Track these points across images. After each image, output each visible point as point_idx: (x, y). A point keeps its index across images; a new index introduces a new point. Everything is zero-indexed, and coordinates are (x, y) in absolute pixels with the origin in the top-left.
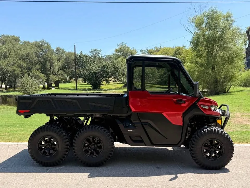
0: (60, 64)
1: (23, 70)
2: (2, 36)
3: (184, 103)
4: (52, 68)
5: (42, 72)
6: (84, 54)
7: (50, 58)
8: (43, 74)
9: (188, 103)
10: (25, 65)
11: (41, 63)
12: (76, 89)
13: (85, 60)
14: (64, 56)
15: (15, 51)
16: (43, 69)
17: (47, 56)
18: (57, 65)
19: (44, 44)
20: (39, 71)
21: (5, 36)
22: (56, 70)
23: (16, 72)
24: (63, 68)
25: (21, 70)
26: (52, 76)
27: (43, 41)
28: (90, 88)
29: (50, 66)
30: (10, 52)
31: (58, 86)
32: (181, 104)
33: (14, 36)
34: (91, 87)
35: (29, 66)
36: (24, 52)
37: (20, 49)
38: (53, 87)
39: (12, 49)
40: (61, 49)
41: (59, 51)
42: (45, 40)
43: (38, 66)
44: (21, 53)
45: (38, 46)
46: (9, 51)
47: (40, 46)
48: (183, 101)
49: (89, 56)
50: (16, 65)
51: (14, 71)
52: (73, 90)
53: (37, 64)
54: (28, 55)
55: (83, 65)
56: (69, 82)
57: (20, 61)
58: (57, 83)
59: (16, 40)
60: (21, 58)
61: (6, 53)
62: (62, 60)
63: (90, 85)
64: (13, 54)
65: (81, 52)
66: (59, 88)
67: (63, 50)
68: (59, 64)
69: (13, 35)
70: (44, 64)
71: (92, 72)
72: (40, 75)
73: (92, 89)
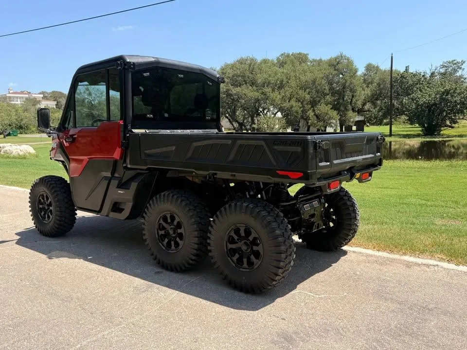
0: (368, 92)
1: (305, 106)
2: (282, 54)
4: (354, 100)
5: (335, 107)
6: (411, 70)
7: (351, 83)
8: (334, 110)
10: (308, 97)
11: (333, 92)
12: (391, 135)
13: (411, 82)
14: (377, 80)
15: (295, 77)
16: (336, 103)
17: (344, 79)
18: (363, 94)
19: (342, 61)
20: (329, 105)
21: (286, 54)
22: (359, 104)
23: (293, 109)
24: (373, 99)
25: (301, 106)
26: (350, 113)
27: (341, 56)
28: (421, 133)
29: (351, 97)
30: (289, 79)
31: (363, 130)
33: (300, 54)
34: (421, 131)
35: (315, 98)
36: (309, 77)
37: (305, 72)
39: (292, 74)
40: (374, 67)
41: (371, 70)
42: (344, 54)
43: (329, 98)
44: (303, 78)
45: (333, 65)
46: (287, 78)
47: (338, 65)
49: (420, 75)
50: (294, 99)
51: (292, 107)
53: (328, 94)
54: (314, 82)
55: (407, 92)
56: (379, 123)
57: (300, 92)
58: (360, 125)
59: (301, 58)
60: (304, 87)
61: (282, 81)
62: (373, 87)
63: (420, 129)
64: (293, 83)
65: (406, 67)
67: (378, 67)
68: (366, 93)
69: (298, 53)
70: (341, 94)
71: (421, 102)
72: (330, 112)
73: (423, 135)
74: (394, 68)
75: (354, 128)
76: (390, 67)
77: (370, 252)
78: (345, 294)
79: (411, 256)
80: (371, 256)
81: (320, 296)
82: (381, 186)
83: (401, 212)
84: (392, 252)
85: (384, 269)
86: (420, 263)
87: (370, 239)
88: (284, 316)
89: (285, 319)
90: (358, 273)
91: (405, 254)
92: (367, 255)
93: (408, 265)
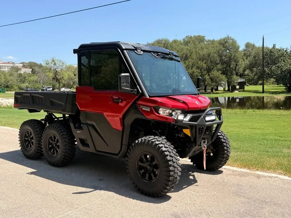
0: (247, 62)
1: (203, 72)
2: (187, 37)
3: (122, 102)
4: (237, 68)
5: (223, 73)
6: (277, 47)
7: (235, 56)
9: (126, 102)
10: (205, 66)
11: (223, 62)
12: (263, 92)
13: (277, 55)
14: (253, 54)
15: (196, 51)
16: (224, 70)
17: (230, 53)
18: (243, 63)
19: (228, 41)
20: (219, 71)
21: (189, 36)
22: (241, 70)
24: (251, 67)
25: (200, 72)
26: (235, 77)
27: (228, 38)
28: (285, 90)
29: (235, 66)
30: (192, 54)
31: (244, 88)
32: (118, 103)
33: (199, 36)
34: (285, 89)
35: (210, 66)
36: (205, 52)
37: (202, 48)
38: (237, 90)
39: (194, 50)
40: (251, 45)
41: (249, 47)
42: (230, 36)
43: (219, 66)
44: (201, 53)
45: (222, 44)
46: (190, 52)
47: (225, 44)
48: (120, 99)
49: (284, 50)
50: (195, 67)
51: (193, 72)
52: (260, 93)
53: (219, 64)
54: (209, 55)
55: (274, 62)
56: (256, 84)
57: (199, 62)
58: (242, 85)
59: (201, 39)
60: (202, 59)
61: (186, 55)
62: (250, 58)
64: (194, 56)
65: (274, 45)
66: (244, 91)
67: (254, 45)
68: (246, 63)
69: (198, 35)
70: (228, 64)
71: (284, 69)
72: (220, 76)
73: (286, 92)
74: (265, 46)
75: (238, 87)
76: (262, 44)
77: (235, 169)
78: (216, 193)
79: (261, 171)
80: (236, 171)
81: (200, 194)
82: (251, 127)
83: (262, 145)
84: (249, 168)
85: (243, 179)
86: (266, 176)
87: (236, 161)
88: (176, 204)
89: (176, 207)
90: (226, 181)
91: (257, 170)
92: (233, 171)
93: (259, 177)
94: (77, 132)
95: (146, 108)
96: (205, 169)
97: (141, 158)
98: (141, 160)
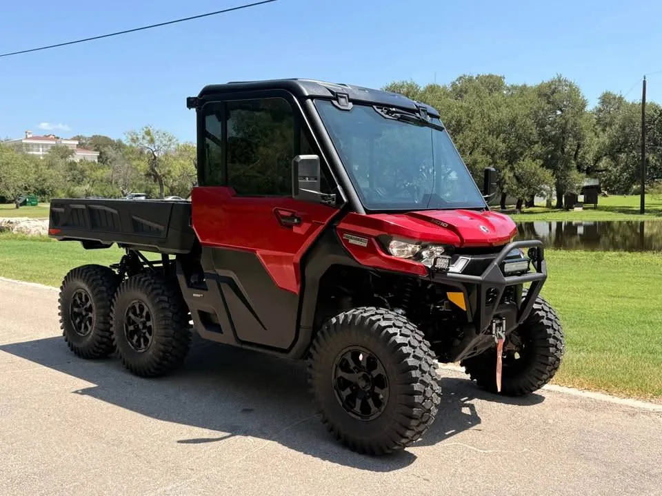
0: (604, 139)
1: (498, 161)
2: (461, 78)
4: (581, 152)
5: (547, 164)
7: (575, 125)
8: (547, 168)
10: (502, 146)
11: (546, 139)
12: (642, 211)
14: (618, 121)
15: (482, 113)
16: (549, 156)
17: (564, 118)
18: (595, 142)
19: (560, 88)
20: (538, 160)
21: (467, 77)
22: (590, 158)
24: (613, 151)
25: (491, 161)
26: (574, 174)
27: (560, 81)
29: (575, 148)
30: (472, 118)
31: (595, 202)
32: (291, 227)
33: (490, 76)
35: (515, 148)
36: (505, 114)
37: (498, 106)
38: (580, 205)
39: (477, 109)
40: (615, 98)
41: (610, 103)
42: (563, 77)
43: (537, 148)
44: (495, 116)
45: (545, 95)
46: (468, 116)
47: (551, 94)
48: (296, 217)
50: (480, 150)
51: (475, 162)
52: (634, 212)
53: (537, 142)
54: (513, 122)
56: (625, 191)
57: (490, 139)
58: (591, 194)
59: (493, 84)
60: (495, 131)
61: (459, 122)
62: (613, 131)
64: (477, 124)
66: (595, 208)
67: (620, 98)
68: (601, 140)
69: (487, 74)
70: (559, 142)
72: (540, 171)
74: (648, 100)
75: (581, 198)
76: (641, 98)
77: (574, 392)
78: (525, 450)
79: (637, 400)
80: (576, 398)
81: (486, 452)
82: (612, 294)
83: (639, 335)
84: (609, 392)
85: (593, 416)
86: (651, 410)
87: (577, 372)
88: (428, 476)
89: (428, 480)
90: (551, 421)
91: (629, 396)
92: (570, 397)
93: (633, 413)
94: (194, 295)
95: (358, 240)
96: (499, 390)
97: (344, 360)
98: (344, 366)
